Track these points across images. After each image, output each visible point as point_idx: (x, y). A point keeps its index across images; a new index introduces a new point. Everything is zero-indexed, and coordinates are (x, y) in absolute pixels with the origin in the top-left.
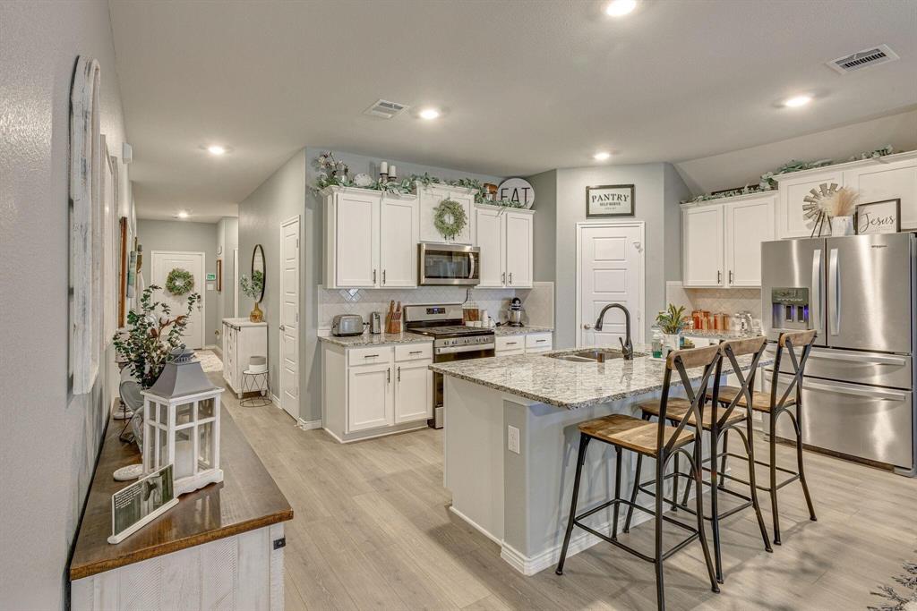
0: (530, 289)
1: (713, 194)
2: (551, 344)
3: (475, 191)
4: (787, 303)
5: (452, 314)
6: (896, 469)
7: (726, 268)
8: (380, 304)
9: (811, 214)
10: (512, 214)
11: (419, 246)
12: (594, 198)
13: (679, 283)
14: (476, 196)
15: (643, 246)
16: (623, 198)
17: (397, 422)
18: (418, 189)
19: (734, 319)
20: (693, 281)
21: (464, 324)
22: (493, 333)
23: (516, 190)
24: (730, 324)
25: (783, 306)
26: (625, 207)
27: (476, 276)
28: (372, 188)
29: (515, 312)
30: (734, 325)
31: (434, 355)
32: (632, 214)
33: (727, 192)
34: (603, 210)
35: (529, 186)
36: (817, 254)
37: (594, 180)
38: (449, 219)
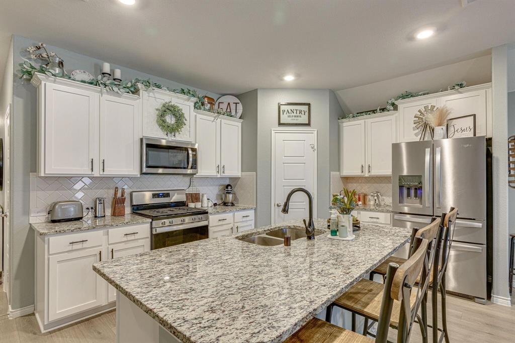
0: (239, 178)
1: (358, 113)
2: (254, 219)
3: (195, 99)
4: (407, 186)
5: (175, 198)
6: (476, 299)
7: (366, 163)
8: (106, 190)
9: (419, 126)
10: (225, 121)
11: (142, 140)
12: (284, 111)
13: (338, 173)
14: (195, 103)
15: (316, 147)
16: (303, 113)
17: (109, 301)
18: (141, 91)
19: (370, 197)
20: (346, 172)
21: (187, 206)
22: (207, 213)
23: (229, 104)
24: (368, 200)
25: (405, 188)
26: (304, 119)
27: (194, 166)
28: (91, 83)
29: (228, 195)
30: (369, 201)
31: (152, 234)
32: (309, 124)
33: (367, 112)
34: (290, 121)
35: (239, 102)
36: (428, 151)
37: (284, 98)
38: (170, 120)
